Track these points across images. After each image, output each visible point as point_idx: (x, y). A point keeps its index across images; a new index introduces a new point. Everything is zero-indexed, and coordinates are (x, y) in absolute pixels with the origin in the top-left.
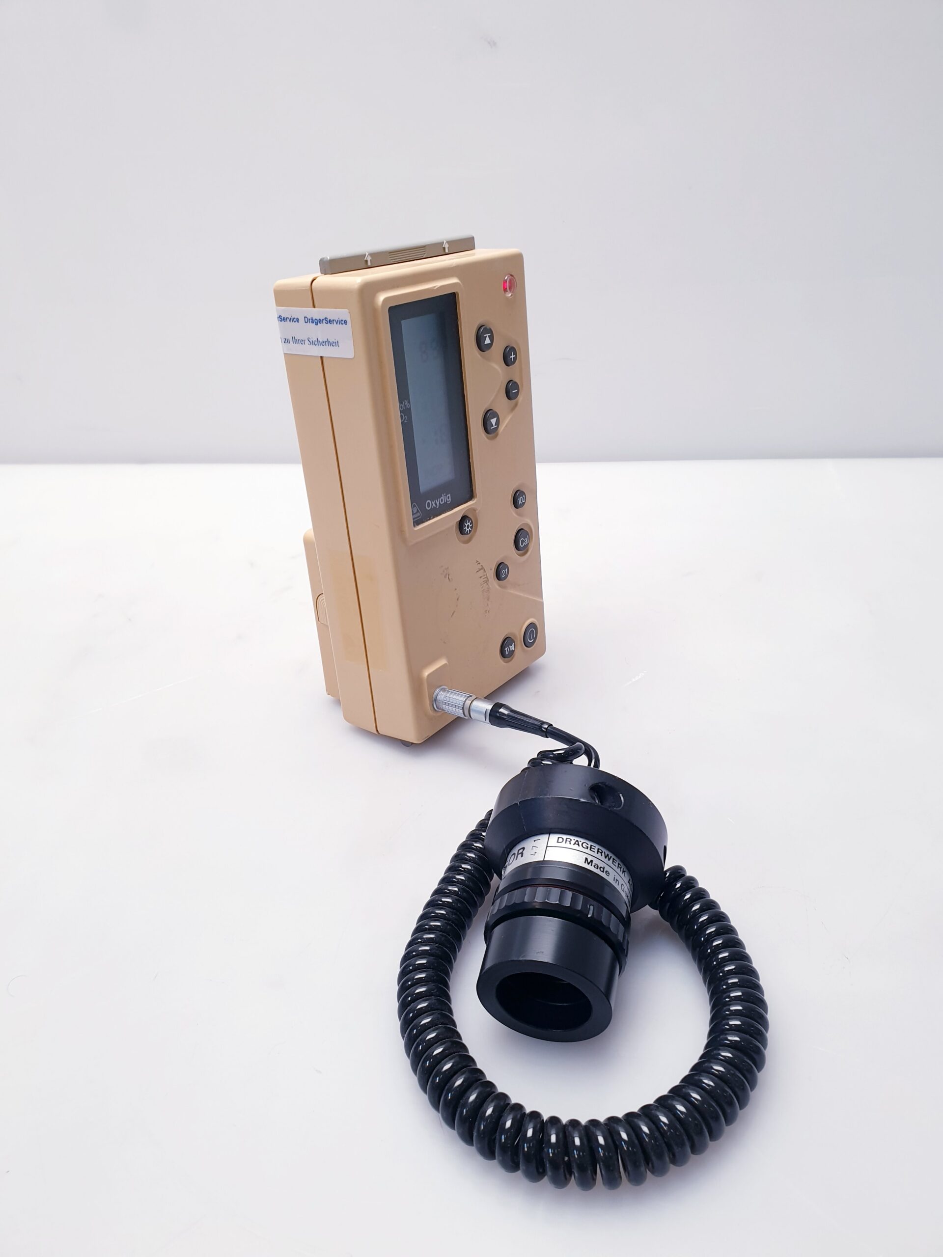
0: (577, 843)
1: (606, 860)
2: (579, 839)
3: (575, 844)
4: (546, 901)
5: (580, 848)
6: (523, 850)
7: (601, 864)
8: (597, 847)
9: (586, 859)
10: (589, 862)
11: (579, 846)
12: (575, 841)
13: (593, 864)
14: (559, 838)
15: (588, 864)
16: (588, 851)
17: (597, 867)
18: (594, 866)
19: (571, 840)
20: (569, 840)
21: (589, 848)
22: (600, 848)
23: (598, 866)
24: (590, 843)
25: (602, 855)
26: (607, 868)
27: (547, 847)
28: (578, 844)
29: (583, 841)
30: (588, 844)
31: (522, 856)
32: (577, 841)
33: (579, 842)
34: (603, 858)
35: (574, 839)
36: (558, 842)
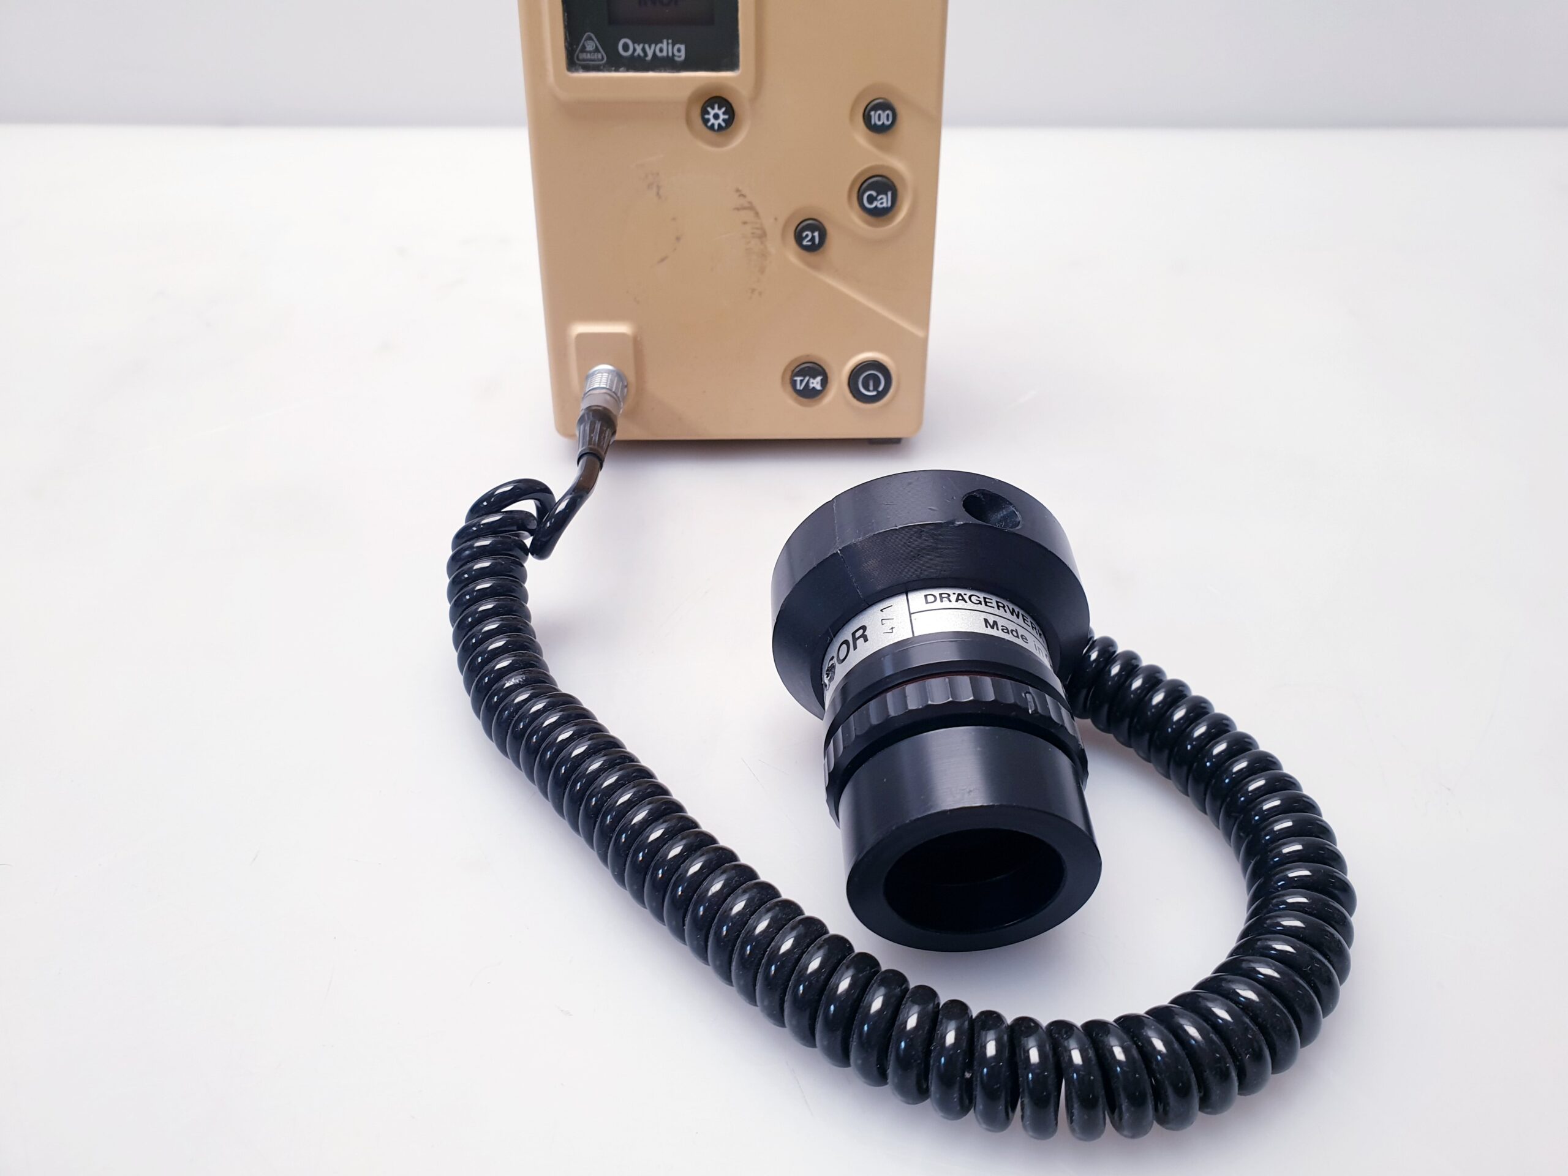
0: (960, 598)
1: (1014, 618)
2: (962, 592)
3: (957, 600)
4: (930, 703)
5: (969, 605)
6: (864, 631)
7: (1011, 626)
8: (994, 599)
9: (986, 621)
10: (992, 624)
11: (966, 602)
12: (956, 595)
13: (1000, 628)
14: (926, 596)
15: (992, 627)
16: (983, 607)
17: (1005, 630)
18: (1003, 630)
19: (949, 595)
20: (946, 596)
21: (983, 603)
22: (999, 600)
23: (1007, 629)
24: (982, 595)
25: (1006, 612)
26: (1021, 631)
27: (910, 614)
28: (964, 599)
29: (969, 593)
30: (978, 597)
31: (866, 640)
32: (959, 595)
33: (964, 596)
34: (1008, 615)
35: (953, 593)
36: (927, 602)
